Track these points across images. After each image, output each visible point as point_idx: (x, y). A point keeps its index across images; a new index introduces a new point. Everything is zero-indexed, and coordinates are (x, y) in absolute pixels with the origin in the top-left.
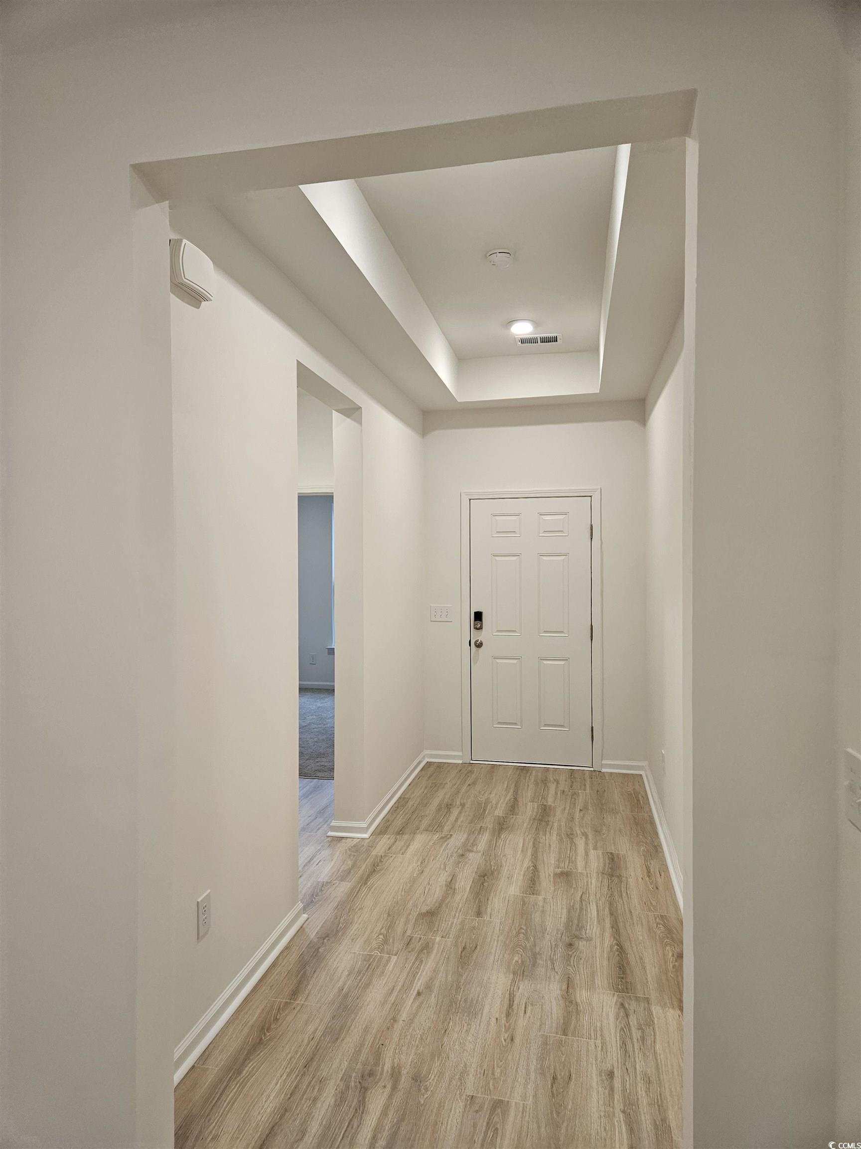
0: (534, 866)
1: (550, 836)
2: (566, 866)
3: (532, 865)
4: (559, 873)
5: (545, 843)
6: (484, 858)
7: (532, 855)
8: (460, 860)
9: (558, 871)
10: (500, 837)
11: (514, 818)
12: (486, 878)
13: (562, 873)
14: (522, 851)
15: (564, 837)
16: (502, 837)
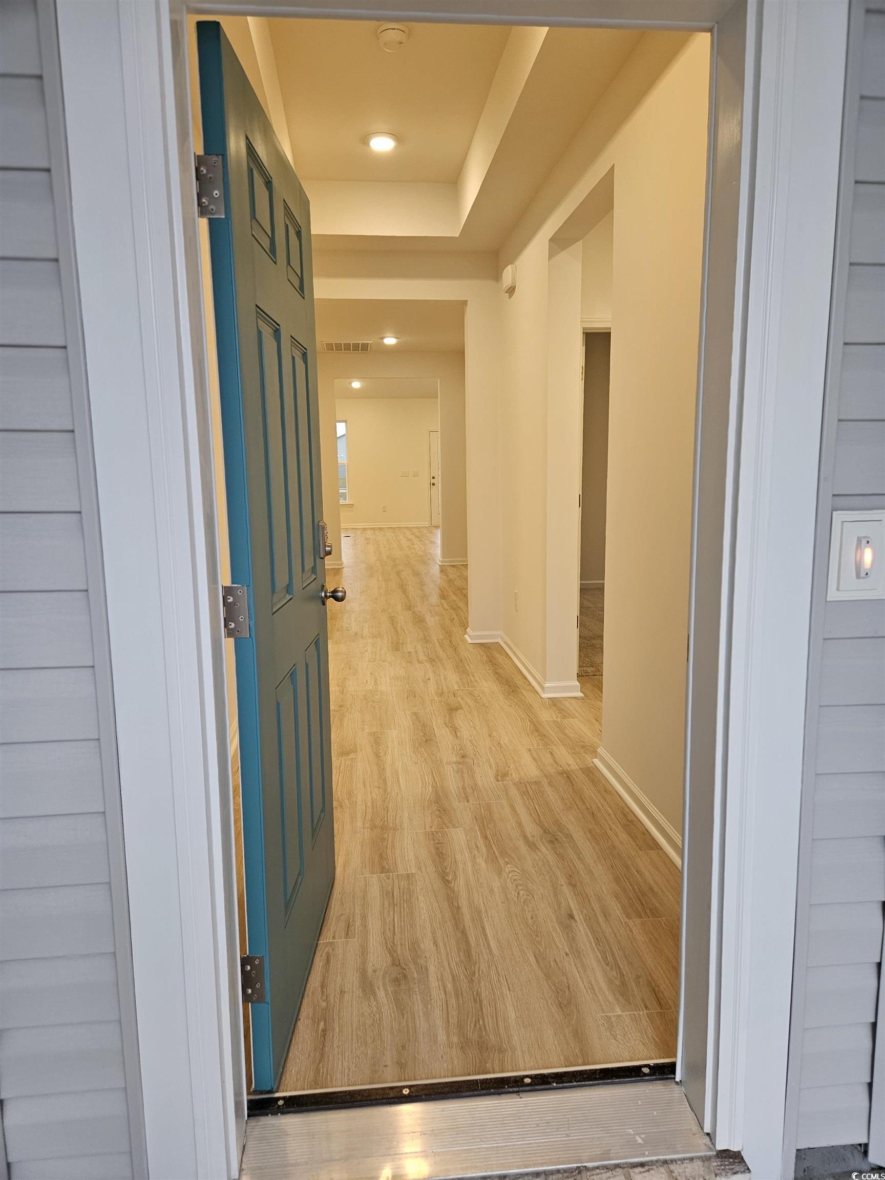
0: (379, 756)
1: (365, 800)
2: (343, 762)
3: (382, 758)
4: (351, 753)
5: (371, 787)
6: (438, 758)
7: (384, 768)
8: (461, 751)
9: (352, 756)
10: (433, 787)
11: (427, 827)
12: (424, 739)
13: (348, 754)
14: (397, 772)
15: (346, 801)
16: (430, 789)
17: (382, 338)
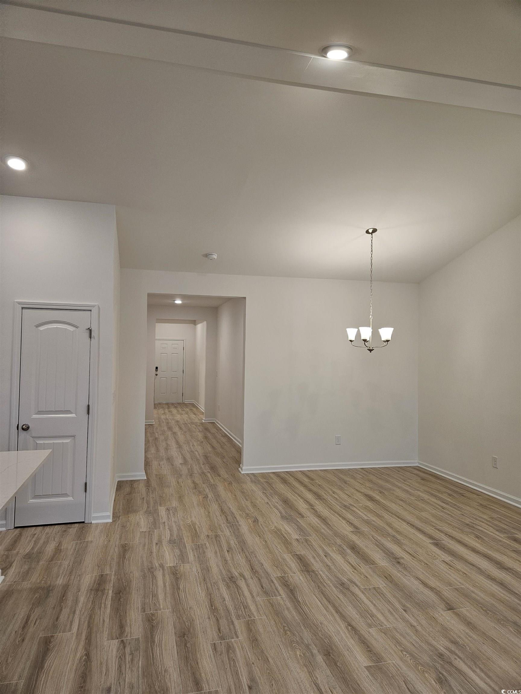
17: (174, 301)
